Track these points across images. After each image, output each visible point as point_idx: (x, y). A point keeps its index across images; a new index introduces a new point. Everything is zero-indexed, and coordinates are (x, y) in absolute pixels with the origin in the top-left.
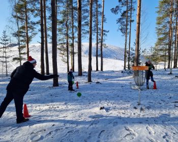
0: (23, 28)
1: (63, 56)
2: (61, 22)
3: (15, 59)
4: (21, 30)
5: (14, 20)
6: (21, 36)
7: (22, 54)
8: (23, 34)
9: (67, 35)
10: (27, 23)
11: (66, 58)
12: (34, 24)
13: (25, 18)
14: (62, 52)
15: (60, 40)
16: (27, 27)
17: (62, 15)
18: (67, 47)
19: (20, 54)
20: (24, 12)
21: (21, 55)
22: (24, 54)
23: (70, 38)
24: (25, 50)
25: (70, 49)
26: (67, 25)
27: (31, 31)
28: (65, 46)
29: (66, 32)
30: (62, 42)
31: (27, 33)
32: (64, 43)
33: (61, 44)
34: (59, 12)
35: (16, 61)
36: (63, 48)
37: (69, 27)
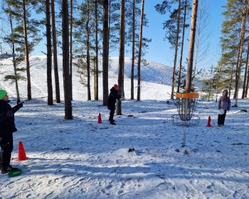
0: (20, 29)
1: (82, 75)
2: (79, 23)
3: (8, 77)
4: (17, 33)
5: (6, 16)
6: (17, 42)
7: (19, 70)
8: (20, 39)
9: (88, 43)
10: (26, 22)
11: (86, 78)
12: (37, 23)
13: (22, 14)
14: (81, 70)
15: (76, 51)
16: (26, 29)
17: (81, 11)
18: (88, 62)
19: (16, 70)
20: (21, 3)
21: (18, 72)
22: (22, 70)
23: (93, 48)
24: (23, 65)
25: (92, 65)
26: (87, 28)
27: (32, 34)
28: (85, 60)
29: (85, 39)
30: (80, 54)
31: (26, 38)
32: (84, 56)
33: (79, 56)
34: (76, 6)
35: (10, 80)
36: (82, 63)
37: (92, 31)
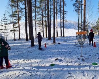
1: (41, 28)
2: (39, 7)
3: (11, 31)
4: (15, 13)
5: (10, 7)
6: (15, 16)
7: (15, 27)
8: (16, 16)
9: (42, 15)
10: (18, 9)
11: (42, 29)
12: (22, 9)
13: (17, 6)
15: (38, 18)
16: (18, 11)
17: (39, 3)
18: (43, 22)
19: (14, 28)
20: (16, 2)
22: (17, 27)
23: (44, 17)
24: (17, 25)
25: (44, 23)
26: (42, 9)
27: (20, 13)
28: (41, 22)
29: (41, 13)
30: (40, 20)
31: (18, 15)
32: (41, 20)
33: (39, 20)
34: (37, 1)
35: (12, 32)
36: (40, 23)
37: (44, 10)
